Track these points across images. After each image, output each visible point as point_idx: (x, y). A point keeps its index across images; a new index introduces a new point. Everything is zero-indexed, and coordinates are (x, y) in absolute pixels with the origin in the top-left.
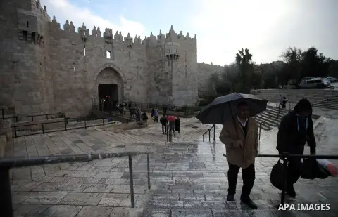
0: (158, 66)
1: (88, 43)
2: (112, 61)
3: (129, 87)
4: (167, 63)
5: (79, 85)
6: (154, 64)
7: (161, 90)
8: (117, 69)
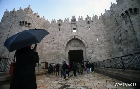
0: (115, 29)
1: (62, 27)
2: (76, 34)
3: (91, 51)
4: (124, 22)
5: (55, 51)
6: (112, 29)
7: (125, 50)
8: (80, 39)
